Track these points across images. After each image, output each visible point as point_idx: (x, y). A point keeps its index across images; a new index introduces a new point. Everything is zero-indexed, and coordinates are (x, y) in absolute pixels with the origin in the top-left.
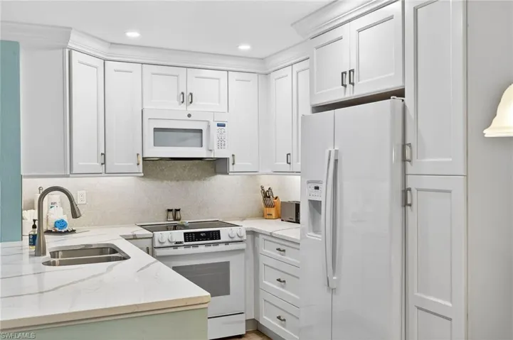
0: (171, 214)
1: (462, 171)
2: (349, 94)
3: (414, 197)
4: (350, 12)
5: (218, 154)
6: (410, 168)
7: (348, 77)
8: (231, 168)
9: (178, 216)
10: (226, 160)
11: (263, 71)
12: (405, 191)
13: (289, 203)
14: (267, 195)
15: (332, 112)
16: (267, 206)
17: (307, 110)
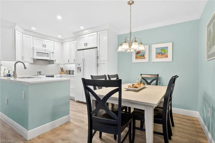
0: (39, 73)
1: (107, 60)
2: (86, 47)
3: (99, 65)
4: (86, 33)
5: (52, 59)
6: (98, 60)
7: (86, 44)
8: (55, 63)
9: (41, 73)
10: (53, 61)
11: (62, 42)
12: (97, 64)
13: (68, 71)
14: (62, 69)
15: (83, 50)
16: (62, 71)
17: (76, 50)
